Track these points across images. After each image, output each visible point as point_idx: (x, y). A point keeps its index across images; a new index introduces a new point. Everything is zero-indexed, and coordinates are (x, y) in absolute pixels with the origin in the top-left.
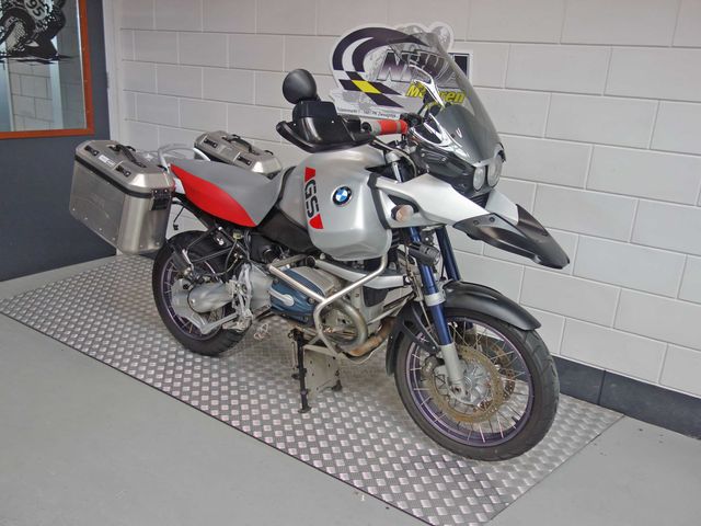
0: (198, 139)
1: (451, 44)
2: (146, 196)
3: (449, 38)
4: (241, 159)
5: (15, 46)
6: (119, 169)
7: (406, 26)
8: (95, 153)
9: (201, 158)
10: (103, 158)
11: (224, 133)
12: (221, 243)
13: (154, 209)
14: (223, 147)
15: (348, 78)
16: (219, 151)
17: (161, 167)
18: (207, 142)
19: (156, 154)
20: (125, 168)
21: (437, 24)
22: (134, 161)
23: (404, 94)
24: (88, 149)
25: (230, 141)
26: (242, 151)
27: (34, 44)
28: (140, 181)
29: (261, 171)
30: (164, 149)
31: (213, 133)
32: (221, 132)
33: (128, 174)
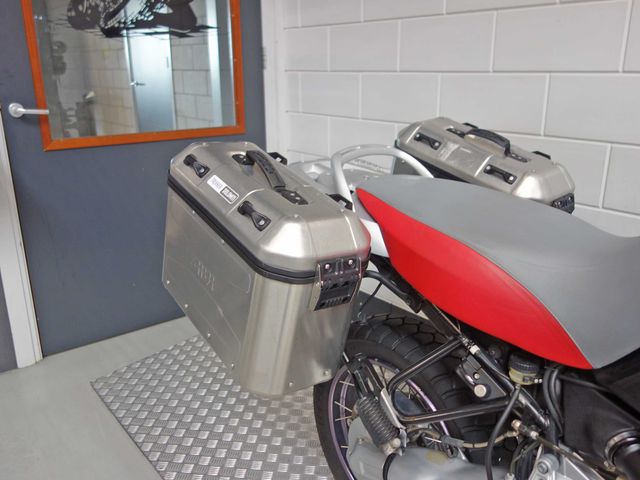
0: (403, 134)
2: (306, 278)
4: (492, 171)
5: (141, 13)
6: (246, 210)
8: (203, 172)
9: (415, 172)
10: (216, 183)
11: (448, 121)
12: (480, 391)
13: (320, 306)
14: (453, 147)
16: (445, 156)
17: (338, 198)
18: (421, 138)
19: (328, 164)
20: (259, 208)
22: (281, 188)
24: (190, 161)
25: (462, 135)
26: (492, 156)
27: (164, 10)
28: (289, 242)
29: (538, 195)
30: (342, 155)
31: (429, 122)
32: (441, 119)
33: (263, 224)
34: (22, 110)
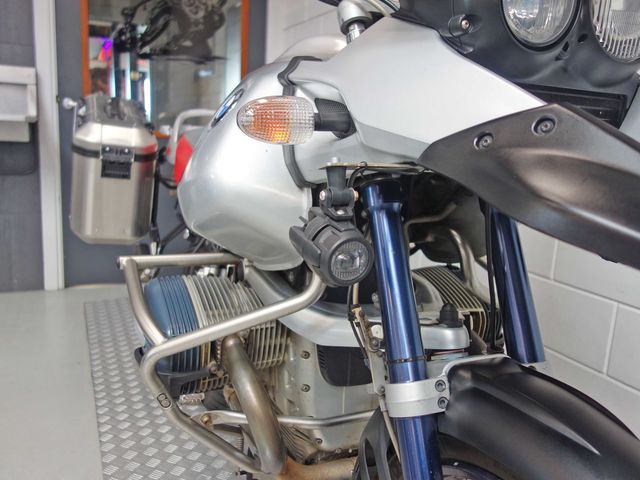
27: (188, 43)
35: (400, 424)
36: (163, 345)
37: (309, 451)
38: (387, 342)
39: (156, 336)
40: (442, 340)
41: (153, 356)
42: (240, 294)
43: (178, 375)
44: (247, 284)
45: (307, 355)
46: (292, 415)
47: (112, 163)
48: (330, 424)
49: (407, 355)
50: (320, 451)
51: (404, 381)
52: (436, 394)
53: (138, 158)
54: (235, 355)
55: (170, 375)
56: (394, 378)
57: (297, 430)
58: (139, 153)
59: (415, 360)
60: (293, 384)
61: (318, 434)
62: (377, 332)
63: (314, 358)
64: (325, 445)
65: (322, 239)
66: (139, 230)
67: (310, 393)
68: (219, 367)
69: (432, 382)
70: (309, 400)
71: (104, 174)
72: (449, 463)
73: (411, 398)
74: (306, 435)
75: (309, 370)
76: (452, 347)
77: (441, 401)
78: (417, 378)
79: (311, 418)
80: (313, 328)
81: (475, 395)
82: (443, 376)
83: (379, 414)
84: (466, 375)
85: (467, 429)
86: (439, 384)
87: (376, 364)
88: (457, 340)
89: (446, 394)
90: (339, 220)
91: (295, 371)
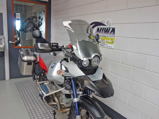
1: (111, 25)
3: (111, 23)
5: (31, 29)
6: (23, 55)
7: (101, 21)
8: (21, 51)
12: (42, 75)
15: (89, 35)
21: (108, 20)
22: (28, 53)
23: (101, 39)
27: (35, 29)
34: (11, 42)
35: (75, 103)
36: (45, 95)
37: (64, 107)
38: (73, 93)
39: (45, 94)
40: (80, 93)
41: (44, 96)
42: (54, 87)
43: (47, 98)
44: (54, 85)
45: (63, 95)
46: (61, 102)
47: (29, 63)
48: (67, 103)
49: (75, 95)
50: (65, 107)
51: (75, 98)
52: (78, 99)
53: (33, 62)
54: (54, 95)
55: (46, 98)
56: (74, 98)
57: (62, 104)
58: (33, 61)
59: (76, 96)
60: (62, 98)
61: (65, 105)
62: (72, 92)
63: (64, 95)
64: (66, 106)
65: (66, 85)
66: (33, 73)
67: (64, 99)
68: (52, 97)
69: (78, 98)
70: (64, 100)
71: (28, 65)
72: (80, 107)
73: (76, 100)
74: (63, 105)
75: (64, 96)
76: (81, 94)
77: (79, 100)
78: (76, 98)
79: (64, 103)
80: (64, 91)
81: (82, 99)
82: (79, 97)
83: (73, 102)
84: (82, 97)
85: (81, 103)
86: (79, 98)
87: (72, 96)
88: (81, 93)
89: (79, 99)
90: (68, 83)
91: (62, 97)
